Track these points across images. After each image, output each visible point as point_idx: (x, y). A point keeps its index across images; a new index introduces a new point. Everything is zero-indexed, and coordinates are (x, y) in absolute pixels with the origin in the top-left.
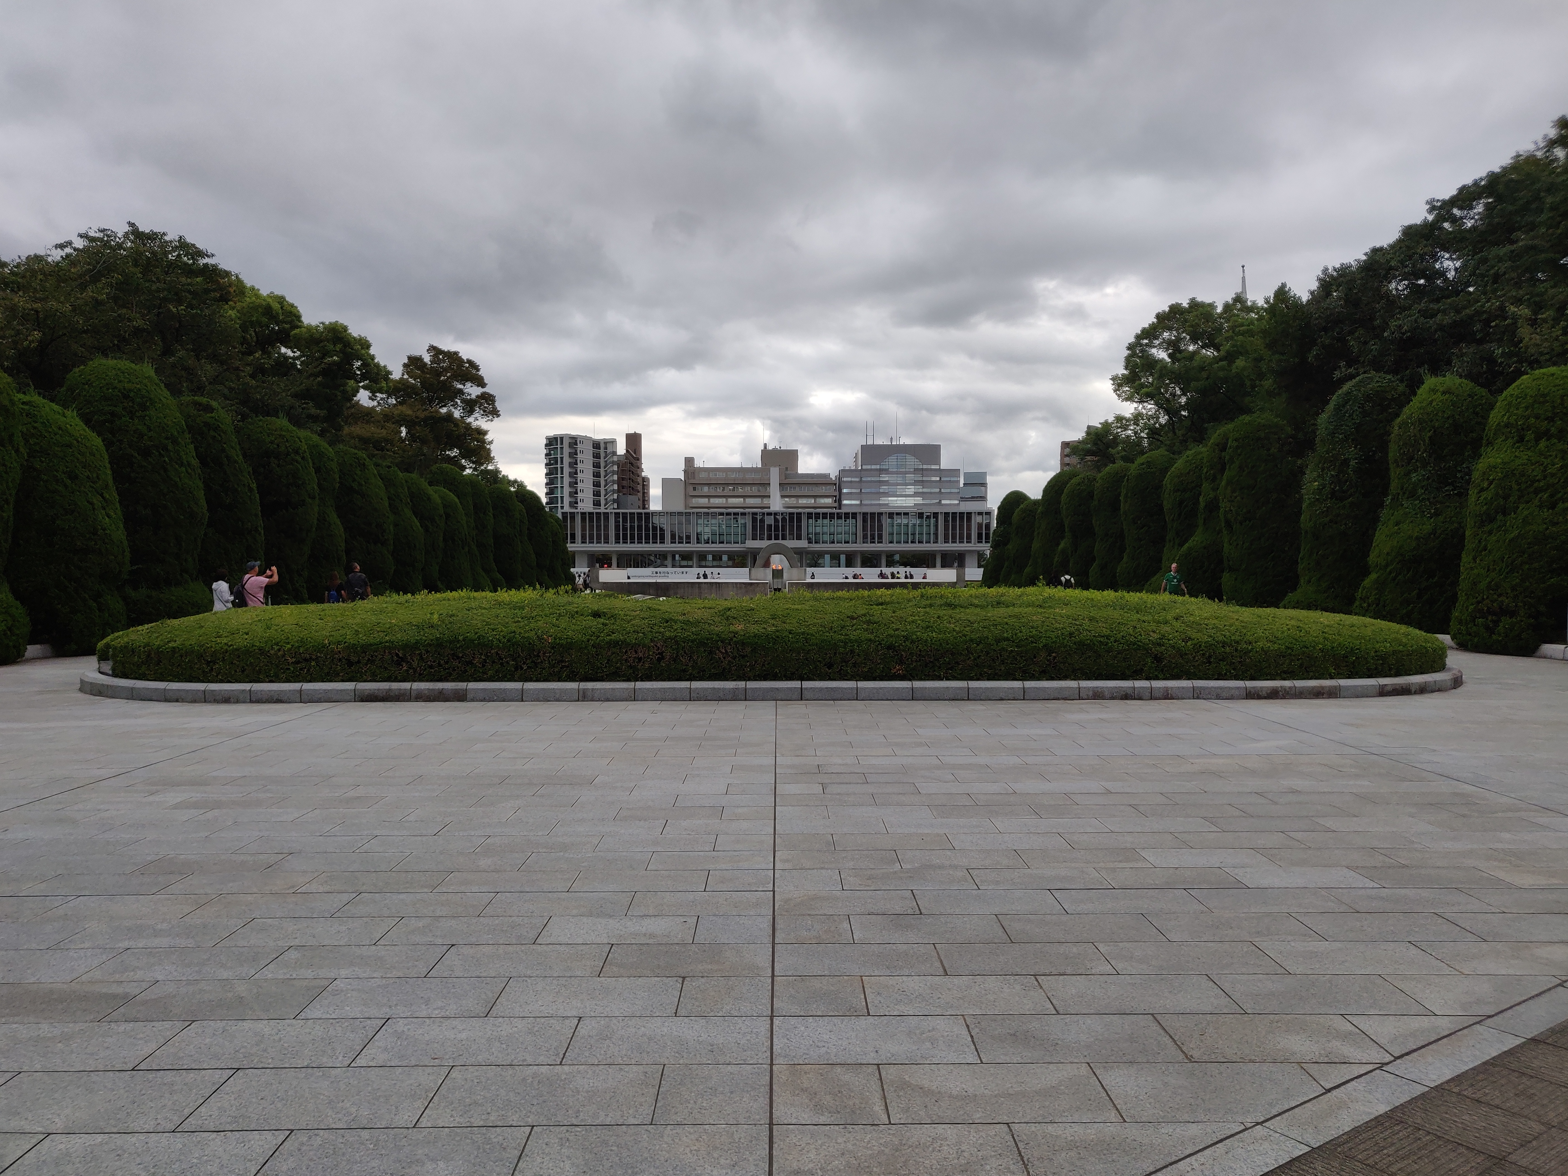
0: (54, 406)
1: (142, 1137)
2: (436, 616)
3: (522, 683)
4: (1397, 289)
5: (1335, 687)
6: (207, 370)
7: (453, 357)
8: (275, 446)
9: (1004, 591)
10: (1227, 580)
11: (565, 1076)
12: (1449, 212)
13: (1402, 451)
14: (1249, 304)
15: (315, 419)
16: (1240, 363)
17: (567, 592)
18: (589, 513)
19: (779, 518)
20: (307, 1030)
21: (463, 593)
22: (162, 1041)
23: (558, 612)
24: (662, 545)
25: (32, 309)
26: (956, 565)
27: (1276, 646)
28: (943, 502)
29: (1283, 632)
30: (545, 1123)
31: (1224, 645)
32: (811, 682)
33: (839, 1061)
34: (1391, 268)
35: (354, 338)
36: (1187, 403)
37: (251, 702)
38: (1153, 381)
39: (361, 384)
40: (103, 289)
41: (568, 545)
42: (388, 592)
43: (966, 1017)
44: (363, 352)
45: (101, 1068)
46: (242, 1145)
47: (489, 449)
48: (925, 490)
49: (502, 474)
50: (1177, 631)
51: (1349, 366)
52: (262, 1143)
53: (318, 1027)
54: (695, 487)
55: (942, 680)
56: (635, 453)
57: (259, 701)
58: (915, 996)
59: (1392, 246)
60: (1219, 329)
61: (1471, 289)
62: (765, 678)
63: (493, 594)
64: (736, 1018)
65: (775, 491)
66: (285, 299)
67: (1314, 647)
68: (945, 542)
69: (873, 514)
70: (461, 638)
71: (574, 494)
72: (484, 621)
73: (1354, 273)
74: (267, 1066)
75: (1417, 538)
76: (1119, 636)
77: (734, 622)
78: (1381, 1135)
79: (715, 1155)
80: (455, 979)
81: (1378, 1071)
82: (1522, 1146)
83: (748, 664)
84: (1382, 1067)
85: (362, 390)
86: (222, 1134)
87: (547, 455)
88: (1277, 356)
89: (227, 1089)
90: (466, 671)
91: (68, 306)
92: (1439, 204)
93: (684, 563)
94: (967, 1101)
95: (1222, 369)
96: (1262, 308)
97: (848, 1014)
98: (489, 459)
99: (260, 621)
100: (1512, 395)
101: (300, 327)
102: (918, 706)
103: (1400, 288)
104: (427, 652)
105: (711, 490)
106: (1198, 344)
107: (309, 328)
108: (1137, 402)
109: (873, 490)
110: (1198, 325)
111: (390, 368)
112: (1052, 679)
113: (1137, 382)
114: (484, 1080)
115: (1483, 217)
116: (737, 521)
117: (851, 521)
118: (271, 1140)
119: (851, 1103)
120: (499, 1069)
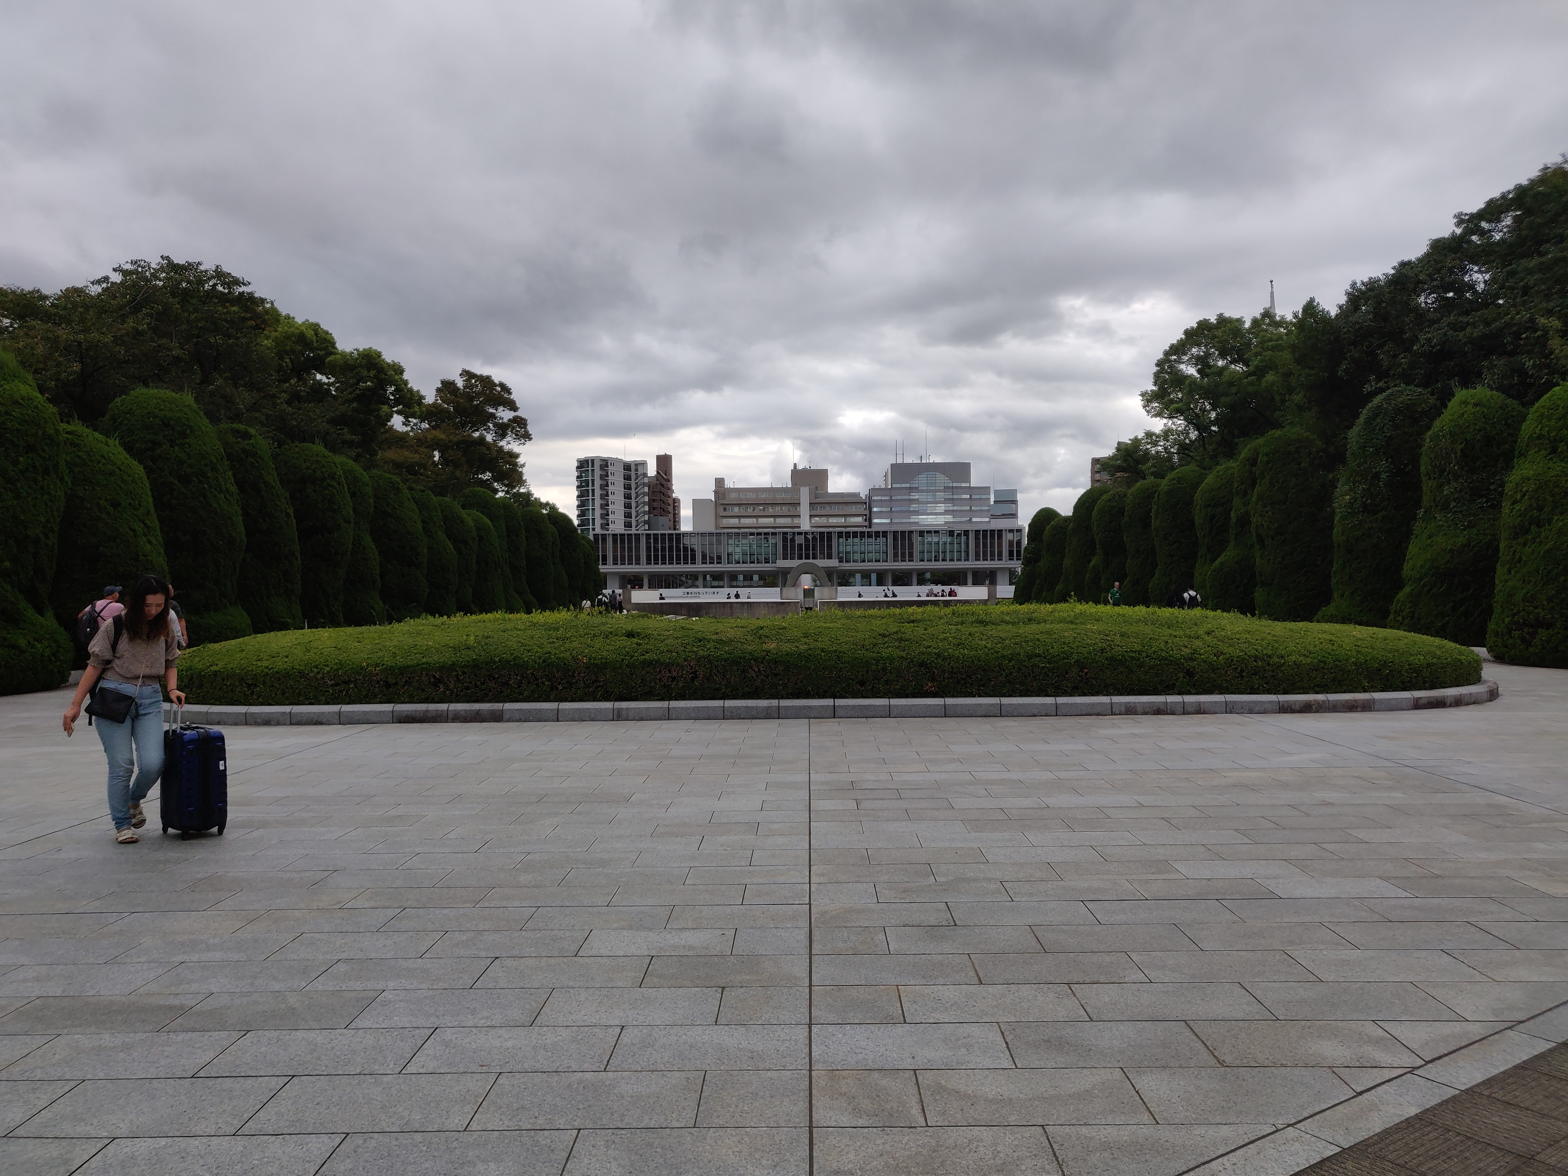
0: (96, 434)
1: (205, 1140)
2: (472, 638)
3: (557, 703)
4: (1426, 303)
5: (1368, 700)
6: (244, 397)
7: (486, 381)
8: (311, 472)
9: (1035, 607)
10: (1259, 595)
11: (609, 1082)
12: (1477, 226)
13: (1433, 464)
14: (1278, 318)
15: (350, 444)
16: (1270, 377)
17: (600, 613)
18: (621, 535)
19: (810, 537)
20: (358, 1040)
21: (498, 615)
22: (220, 1050)
23: (592, 632)
24: (693, 566)
25: (75, 341)
26: (987, 582)
27: (1309, 660)
28: (974, 520)
29: (1315, 646)
30: (591, 1126)
31: (1256, 659)
32: (843, 700)
33: (876, 1067)
34: (1419, 282)
35: (388, 363)
36: (1216, 418)
37: (291, 724)
38: (1182, 397)
39: (395, 409)
40: (143, 319)
41: (600, 567)
42: (424, 614)
43: (1001, 1024)
44: (397, 377)
45: (162, 1075)
46: (301, 1147)
47: (521, 472)
48: (955, 508)
49: (535, 496)
50: (1208, 646)
51: (1378, 380)
52: (320, 1146)
53: (368, 1036)
54: (725, 506)
55: (975, 696)
56: (665, 475)
57: (299, 723)
58: (950, 1004)
59: (1420, 260)
60: (1249, 343)
61: (1501, 302)
62: (798, 697)
63: (528, 616)
64: (775, 1026)
65: (804, 510)
66: (320, 327)
67: (1347, 660)
68: (976, 560)
69: (903, 533)
70: (497, 659)
71: (605, 516)
72: (520, 642)
73: (1382, 287)
74: (320, 1073)
75: (1451, 551)
76: (1150, 652)
77: (767, 640)
78: (1412, 1136)
79: (757, 1156)
80: (499, 990)
81: (1409, 1075)
82: (1550, 1145)
83: (781, 682)
84: (1413, 1071)
85: (395, 415)
86: (280, 1137)
87: (578, 477)
88: (1307, 370)
89: (284, 1094)
90: (502, 692)
91: (109, 336)
92: (1467, 217)
93: (715, 583)
94: (1003, 1105)
95: (1251, 384)
96: (1291, 322)
97: (884, 1022)
98: (521, 481)
99: (299, 644)
100: (1543, 407)
101: (335, 354)
102: (951, 722)
103: (1429, 301)
104: (464, 673)
105: (741, 510)
106: (1227, 359)
107: (343, 354)
108: (1166, 418)
109: (903, 509)
110: (1227, 341)
111: (423, 393)
112: (1084, 694)
113: (1166, 399)
114: (530, 1086)
115: (1512, 230)
116: (768, 541)
117: (882, 540)
118: (327, 1143)
119: (889, 1107)
120: (545, 1075)
